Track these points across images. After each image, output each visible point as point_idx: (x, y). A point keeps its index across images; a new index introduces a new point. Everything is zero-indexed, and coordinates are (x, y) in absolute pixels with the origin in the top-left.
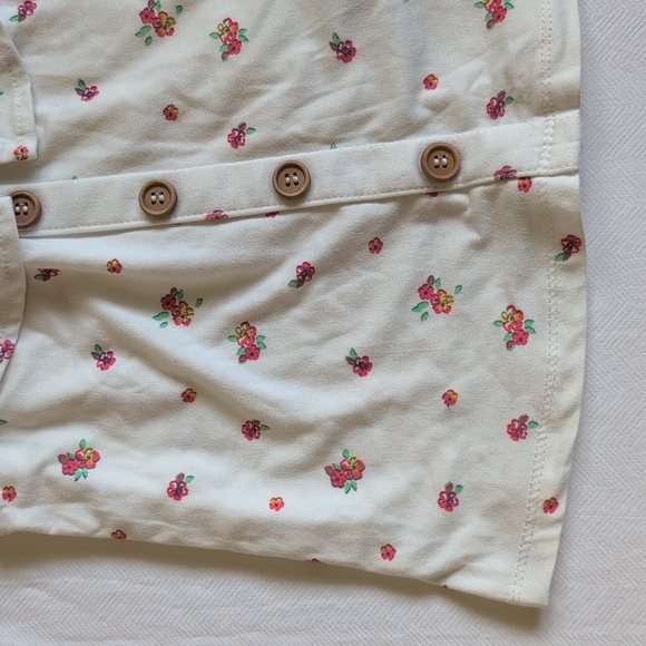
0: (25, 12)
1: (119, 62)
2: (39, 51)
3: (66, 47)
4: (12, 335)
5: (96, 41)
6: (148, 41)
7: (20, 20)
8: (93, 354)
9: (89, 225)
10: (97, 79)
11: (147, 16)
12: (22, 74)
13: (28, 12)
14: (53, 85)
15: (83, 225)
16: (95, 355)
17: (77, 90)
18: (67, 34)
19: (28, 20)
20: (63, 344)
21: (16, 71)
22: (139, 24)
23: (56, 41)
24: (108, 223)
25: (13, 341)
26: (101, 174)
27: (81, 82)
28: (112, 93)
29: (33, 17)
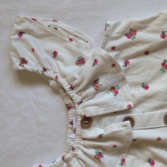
0: (127, 64)
1: (155, 78)
2: (130, 75)
3: (138, 74)
4: (124, 157)
5: (147, 72)
6: (164, 72)
7: (125, 67)
8: (148, 161)
9: (149, 126)
10: (148, 83)
11: (163, 65)
12: (126, 82)
13: (128, 64)
14: (134, 85)
15: (147, 126)
16: (149, 162)
17: (142, 86)
18: (139, 70)
19: (128, 66)
20: (139, 158)
21: (124, 81)
22: (161, 67)
23: (135, 72)
24: (154, 125)
25: (125, 158)
26: (152, 111)
27: (143, 84)
28: (154, 87)
29: (129, 65)
